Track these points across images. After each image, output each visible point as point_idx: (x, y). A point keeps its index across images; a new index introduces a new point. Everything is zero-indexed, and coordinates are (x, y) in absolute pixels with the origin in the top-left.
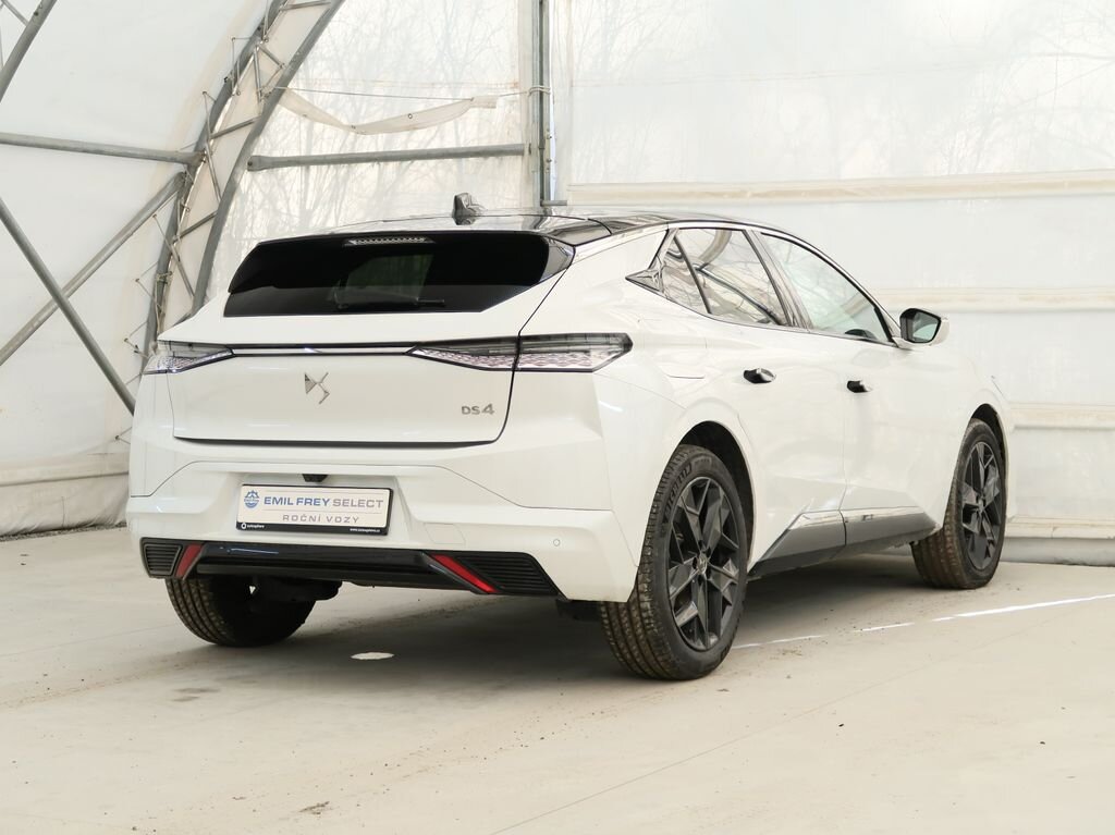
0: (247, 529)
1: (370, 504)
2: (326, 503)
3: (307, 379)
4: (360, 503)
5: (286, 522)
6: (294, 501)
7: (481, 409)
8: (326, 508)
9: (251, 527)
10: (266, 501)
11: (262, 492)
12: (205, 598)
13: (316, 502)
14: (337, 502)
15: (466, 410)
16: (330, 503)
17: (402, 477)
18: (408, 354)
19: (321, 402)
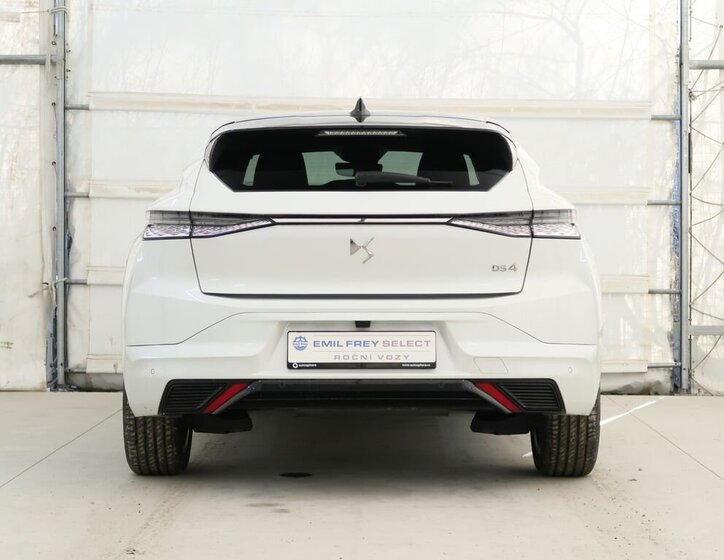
0: (299, 368)
1: (418, 344)
2: (375, 344)
3: (352, 242)
4: (409, 343)
5: (337, 361)
6: (343, 342)
7: (507, 268)
8: (376, 349)
9: (302, 367)
10: (315, 344)
11: (311, 337)
12: (168, 433)
13: (365, 344)
14: (386, 344)
15: (496, 268)
16: (380, 345)
17: (450, 321)
18: (448, 224)
19: (364, 262)
